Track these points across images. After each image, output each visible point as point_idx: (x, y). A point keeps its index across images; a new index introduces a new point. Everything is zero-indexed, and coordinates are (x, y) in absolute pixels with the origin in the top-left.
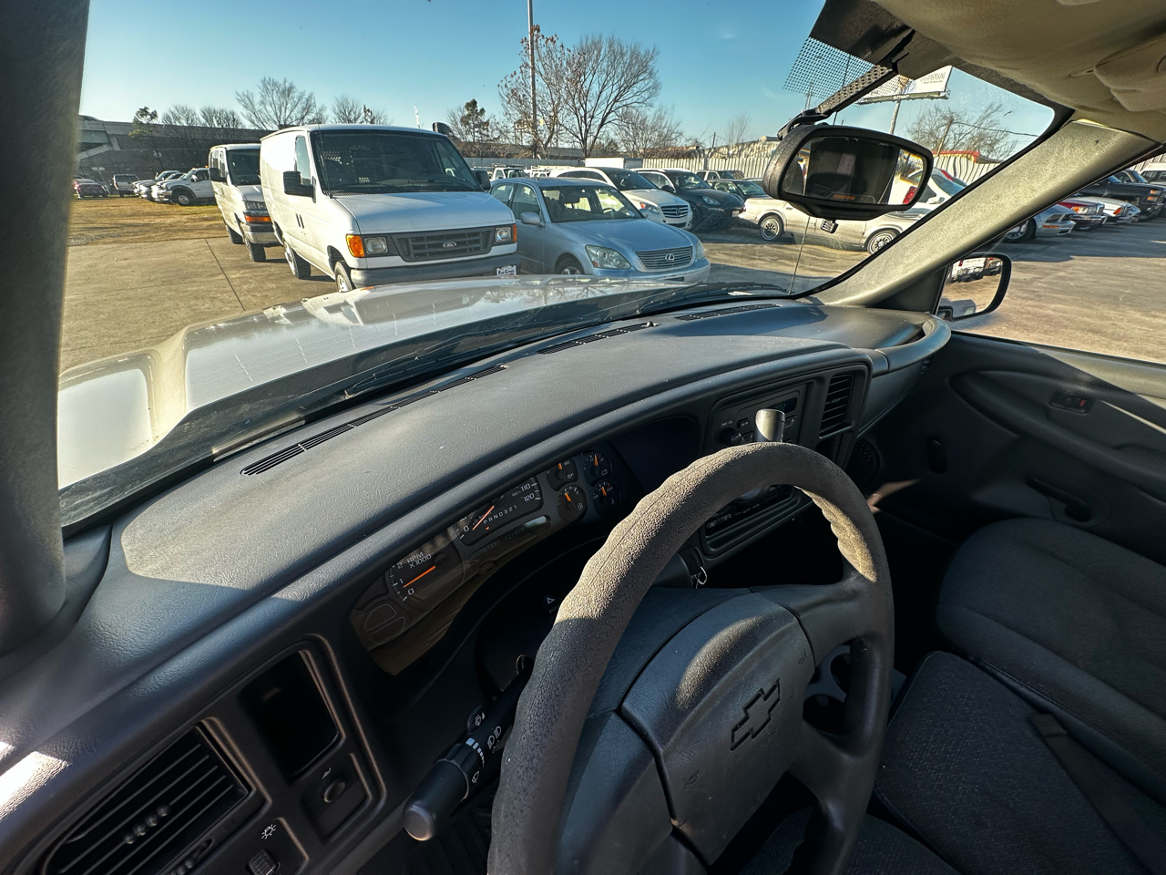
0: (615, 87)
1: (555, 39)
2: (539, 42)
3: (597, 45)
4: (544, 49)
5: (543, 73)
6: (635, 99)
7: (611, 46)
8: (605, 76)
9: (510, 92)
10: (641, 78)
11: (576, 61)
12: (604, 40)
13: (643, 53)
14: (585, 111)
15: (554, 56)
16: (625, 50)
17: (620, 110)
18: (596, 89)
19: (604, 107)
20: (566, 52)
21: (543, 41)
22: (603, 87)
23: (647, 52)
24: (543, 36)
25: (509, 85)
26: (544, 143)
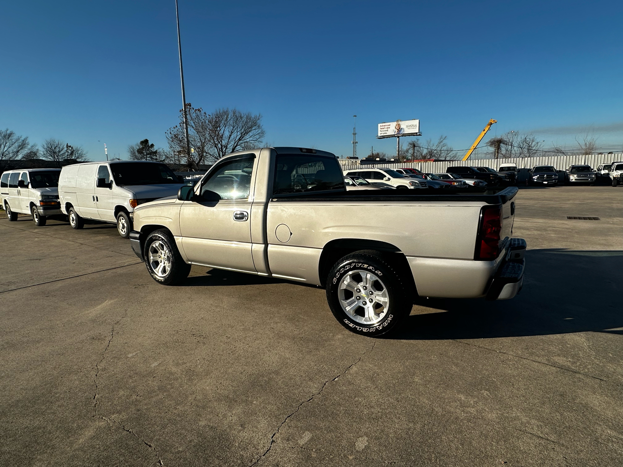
0: (238, 133)
1: (201, 110)
2: (191, 111)
3: (226, 113)
4: (194, 115)
5: (194, 126)
6: (251, 139)
7: (234, 113)
8: (232, 127)
9: (173, 136)
10: (253, 128)
11: (214, 120)
12: (230, 110)
13: (253, 116)
14: (221, 145)
15: (200, 118)
16: (243, 115)
17: (243, 145)
18: (227, 134)
19: (233, 143)
20: (208, 116)
21: (193, 111)
22: (232, 133)
23: (256, 117)
24: (193, 109)
25: (172, 132)
26: (196, 162)
